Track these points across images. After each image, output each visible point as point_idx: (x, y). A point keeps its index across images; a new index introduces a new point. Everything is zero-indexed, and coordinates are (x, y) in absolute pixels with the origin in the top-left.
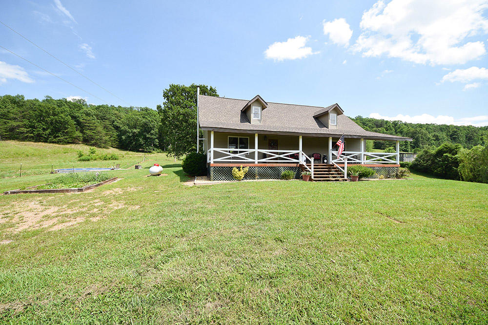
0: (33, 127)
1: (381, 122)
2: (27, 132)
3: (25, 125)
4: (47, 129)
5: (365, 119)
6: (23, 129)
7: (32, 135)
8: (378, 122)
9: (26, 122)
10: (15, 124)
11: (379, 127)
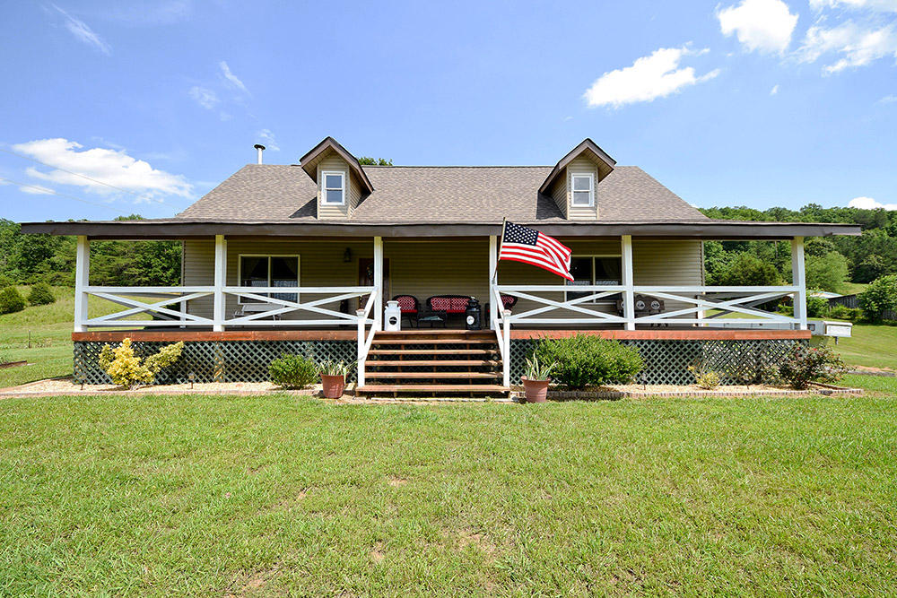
0: (149, 266)
1: (876, 216)
2: (140, 274)
3: (138, 263)
4: (168, 269)
5: (827, 211)
6: (134, 269)
7: (147, 279)
8: (865, 217)
9: (139, 258)
10: (122, 261)
11: (869, 229)
